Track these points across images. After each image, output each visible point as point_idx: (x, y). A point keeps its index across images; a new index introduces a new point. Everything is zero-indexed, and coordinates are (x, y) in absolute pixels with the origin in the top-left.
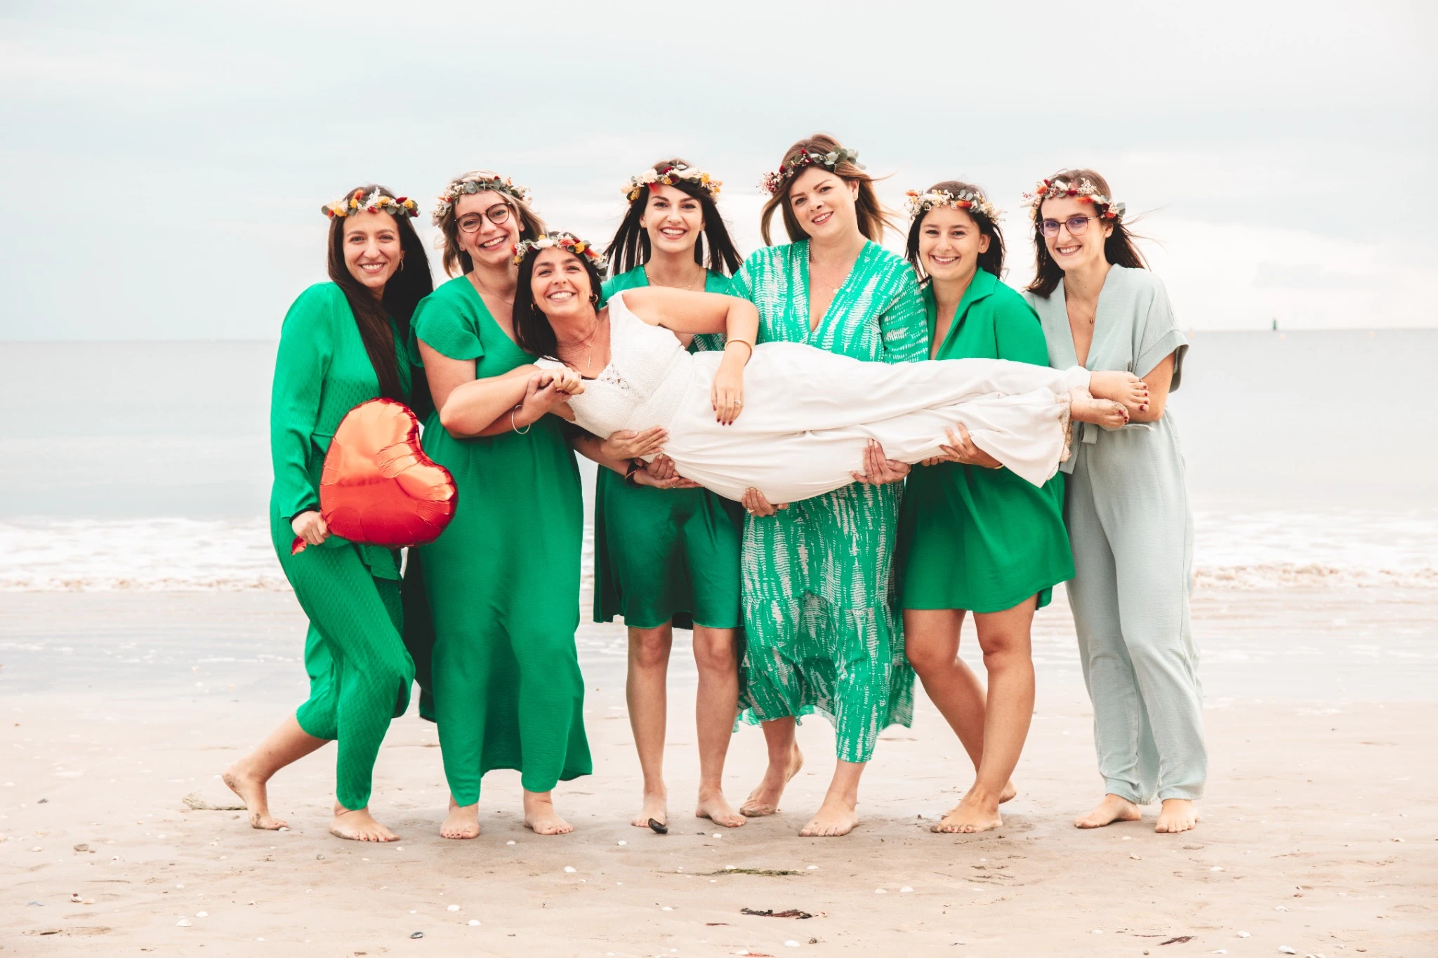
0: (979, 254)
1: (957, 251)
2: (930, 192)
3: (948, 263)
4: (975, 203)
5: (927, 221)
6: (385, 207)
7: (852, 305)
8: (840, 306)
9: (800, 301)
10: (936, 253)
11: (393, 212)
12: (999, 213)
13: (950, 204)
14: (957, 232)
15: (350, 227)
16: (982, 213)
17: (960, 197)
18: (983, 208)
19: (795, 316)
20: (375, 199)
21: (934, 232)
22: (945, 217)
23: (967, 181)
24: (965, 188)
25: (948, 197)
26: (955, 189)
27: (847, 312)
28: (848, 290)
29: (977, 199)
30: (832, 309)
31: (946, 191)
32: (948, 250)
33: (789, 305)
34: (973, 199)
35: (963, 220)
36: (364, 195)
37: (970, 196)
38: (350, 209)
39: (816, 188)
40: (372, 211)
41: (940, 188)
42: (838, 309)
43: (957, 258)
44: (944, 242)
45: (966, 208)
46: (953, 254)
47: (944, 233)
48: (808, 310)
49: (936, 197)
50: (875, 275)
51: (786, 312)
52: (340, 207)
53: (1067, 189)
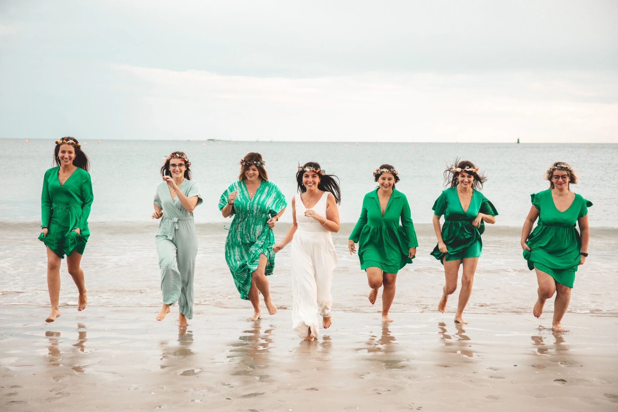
1: (389, 184)
3: (387, 187)
5: (381, 176)
6: (72, 144)
7: (262, 194)
8: (259, 193)
9: (245, 193)
10: (384, 184)
11: (74, 145)
15: (62, 148)
17: (391, 170)
19: (245, 197)
20: (71, 141)
21: (384, 179)
22: (387, 175)
27: (261, 196)
28: (260, 189)
30: (256, 194)
33: (243, 194)
35: (392, 176)
36: (68, 139)
37: (393, 170)
38: (63, 142)
39: (253, 169)
40: (69, 144)
42: (258, 194)
43: (389, 186)
44: (386, 181)
48: (248, 194)
50: (267, 187)
51: (243, 196)
52: (60, 142)
53: (179, 156)
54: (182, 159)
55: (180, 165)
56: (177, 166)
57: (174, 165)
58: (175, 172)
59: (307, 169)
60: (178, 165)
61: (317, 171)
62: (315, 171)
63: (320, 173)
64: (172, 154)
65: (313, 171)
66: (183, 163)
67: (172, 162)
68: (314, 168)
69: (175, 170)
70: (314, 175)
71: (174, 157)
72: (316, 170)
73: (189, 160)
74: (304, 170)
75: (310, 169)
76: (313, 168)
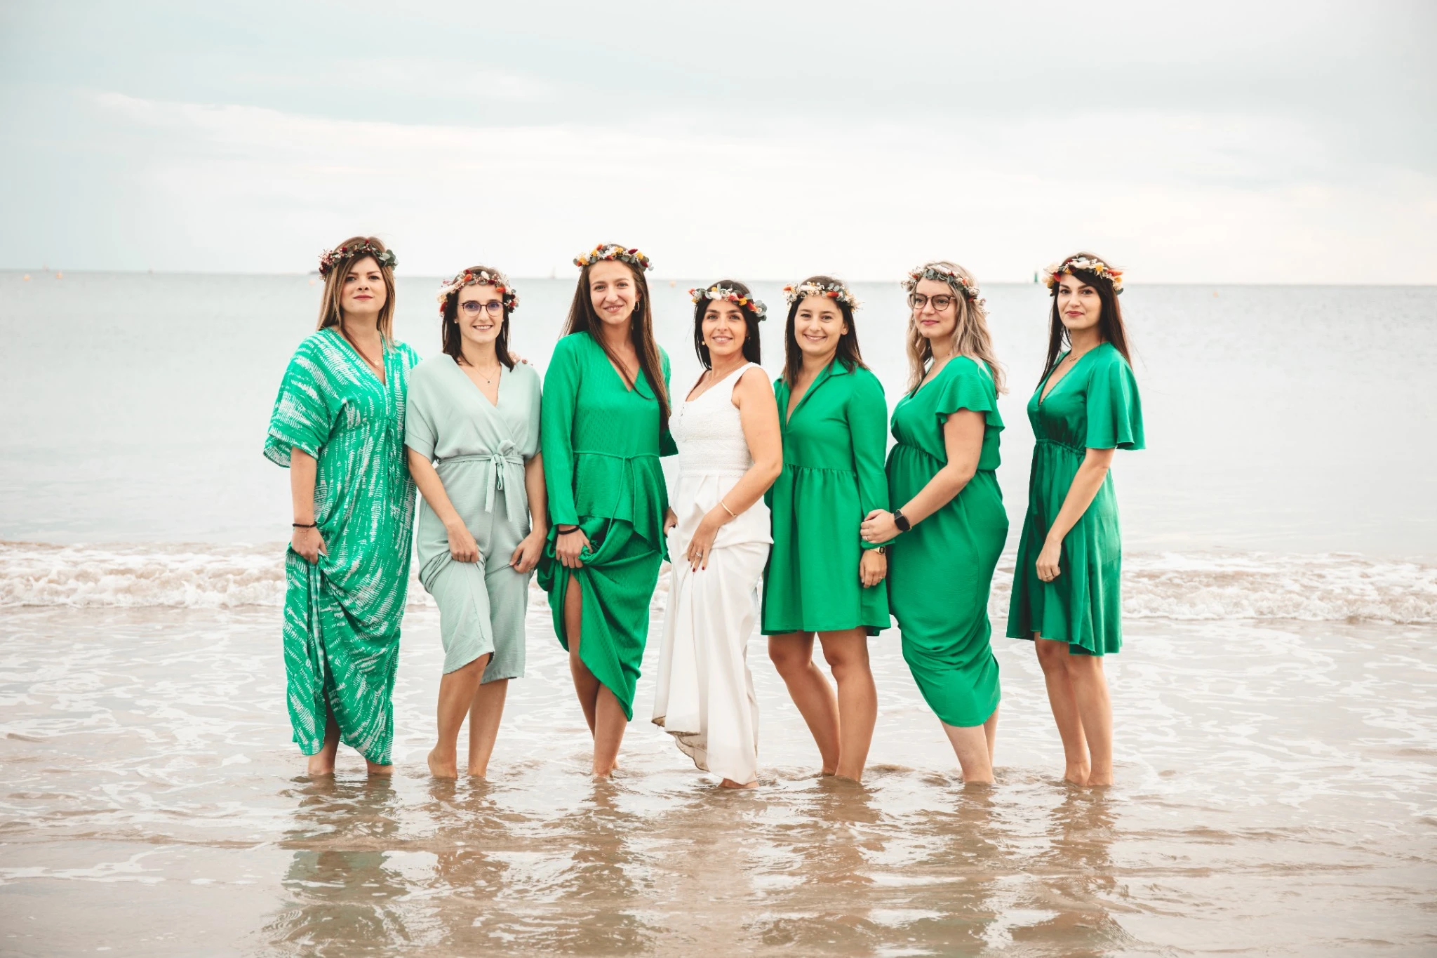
0: (842, 336)
1: (824, 332)
2: (805, 283)
3: (816, 341)
4: (841, 294)
5: (801, 307)
6: (619, 256)
10: (808, 333)
12: (859, 304)
13: (821, 293)
14: (825, 317)
16: (846, 302)
17: (829, 288)
18: (847, 299)
21: (807, 316)
22: (817, 303)
23: (835, 277)
24: (832, 282)
25: (820, 288)
26: (825, 282)
29: (843, 291)
31: (818, 284)
32: (818, 331)
34: (840, 290)
35: (831, 307)
37: (837, 288)
38: (591, 257)
40: (608, 259)
41: (814, 281)
43: (824, 337)
44: (815, 324)
45: (834, 297)
46: (821, 334)
47: (816, 317)
49: (810, 288)
53: (488, 279)
54: (498, 288)
55: (492, 304)
56: (484, 308)
57: (472, 305)
58: (475, 327)
59: (716, 295)
60: (485, 304)
61: (741, 300)
62: (738, 299)
63: (752, 308)
64: (467, 272)
65: (731, 300)
66: (499, 298)
67: (466, 296)
68: (733, 291)
69: (475, 319)
70: (733, 311)
71: (472, 282)
72: (740, 296)
73: (515, 291)
74: (707, 296)
75: (724, 295)
76: (731, 292)
